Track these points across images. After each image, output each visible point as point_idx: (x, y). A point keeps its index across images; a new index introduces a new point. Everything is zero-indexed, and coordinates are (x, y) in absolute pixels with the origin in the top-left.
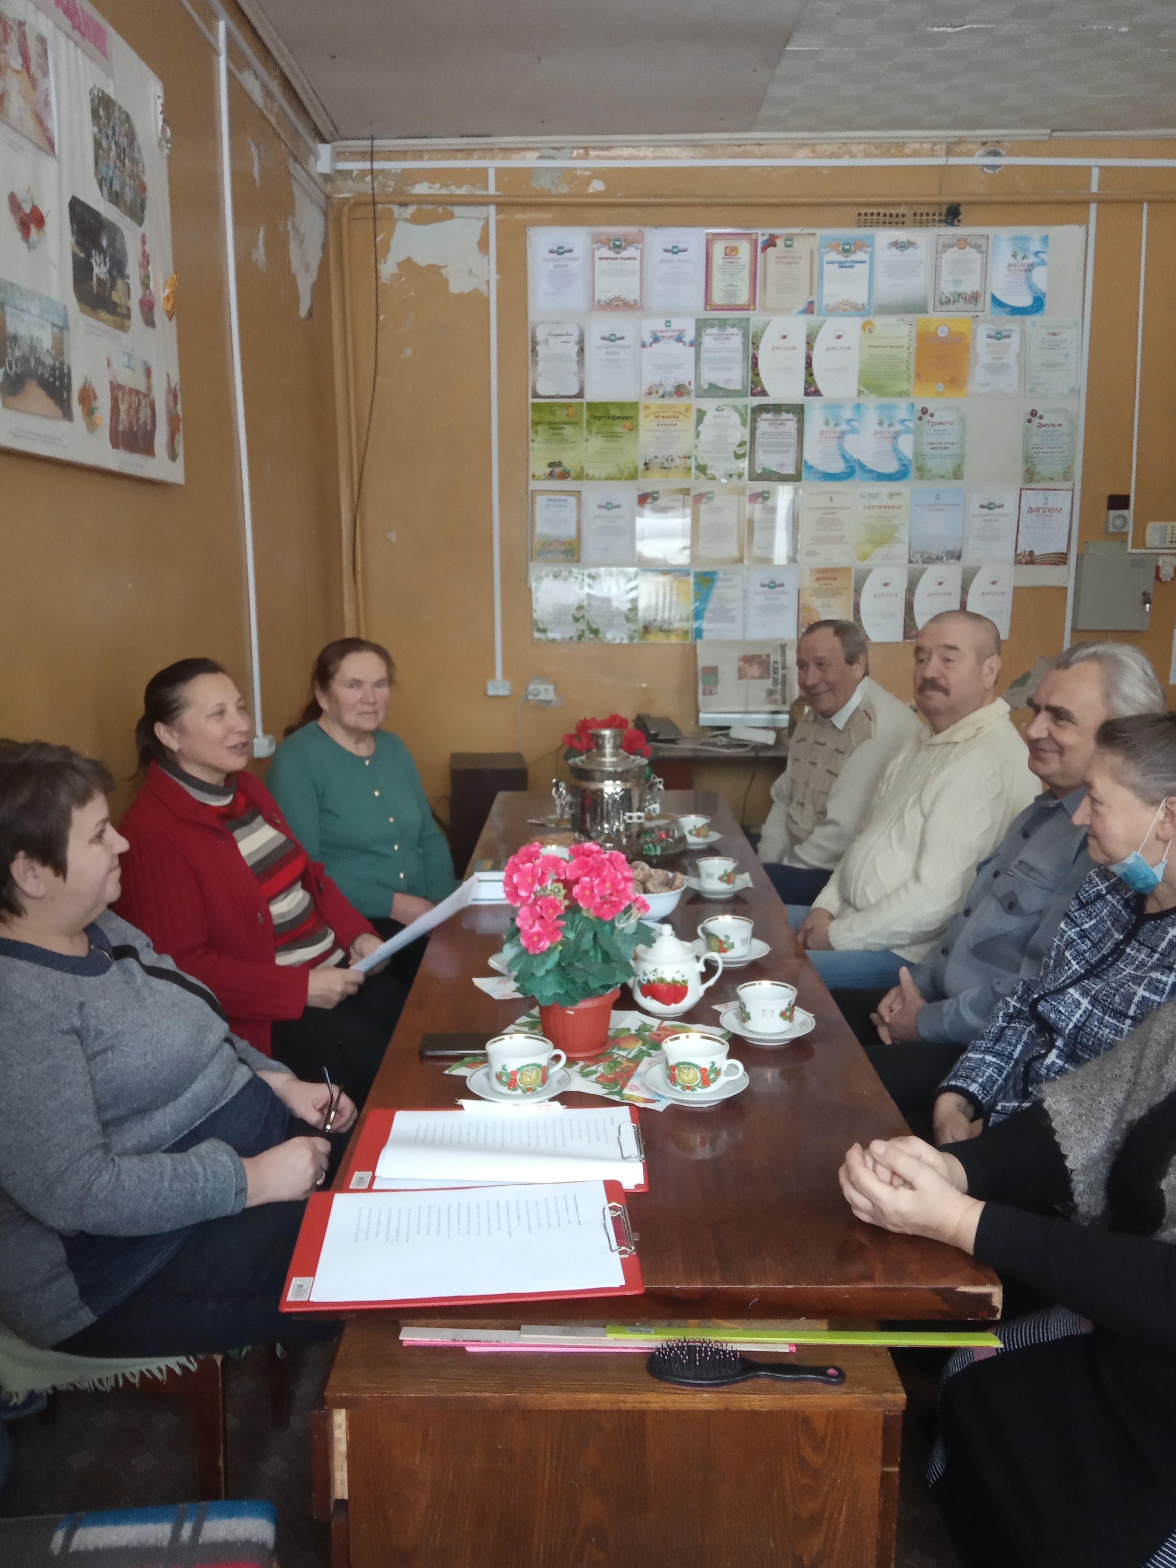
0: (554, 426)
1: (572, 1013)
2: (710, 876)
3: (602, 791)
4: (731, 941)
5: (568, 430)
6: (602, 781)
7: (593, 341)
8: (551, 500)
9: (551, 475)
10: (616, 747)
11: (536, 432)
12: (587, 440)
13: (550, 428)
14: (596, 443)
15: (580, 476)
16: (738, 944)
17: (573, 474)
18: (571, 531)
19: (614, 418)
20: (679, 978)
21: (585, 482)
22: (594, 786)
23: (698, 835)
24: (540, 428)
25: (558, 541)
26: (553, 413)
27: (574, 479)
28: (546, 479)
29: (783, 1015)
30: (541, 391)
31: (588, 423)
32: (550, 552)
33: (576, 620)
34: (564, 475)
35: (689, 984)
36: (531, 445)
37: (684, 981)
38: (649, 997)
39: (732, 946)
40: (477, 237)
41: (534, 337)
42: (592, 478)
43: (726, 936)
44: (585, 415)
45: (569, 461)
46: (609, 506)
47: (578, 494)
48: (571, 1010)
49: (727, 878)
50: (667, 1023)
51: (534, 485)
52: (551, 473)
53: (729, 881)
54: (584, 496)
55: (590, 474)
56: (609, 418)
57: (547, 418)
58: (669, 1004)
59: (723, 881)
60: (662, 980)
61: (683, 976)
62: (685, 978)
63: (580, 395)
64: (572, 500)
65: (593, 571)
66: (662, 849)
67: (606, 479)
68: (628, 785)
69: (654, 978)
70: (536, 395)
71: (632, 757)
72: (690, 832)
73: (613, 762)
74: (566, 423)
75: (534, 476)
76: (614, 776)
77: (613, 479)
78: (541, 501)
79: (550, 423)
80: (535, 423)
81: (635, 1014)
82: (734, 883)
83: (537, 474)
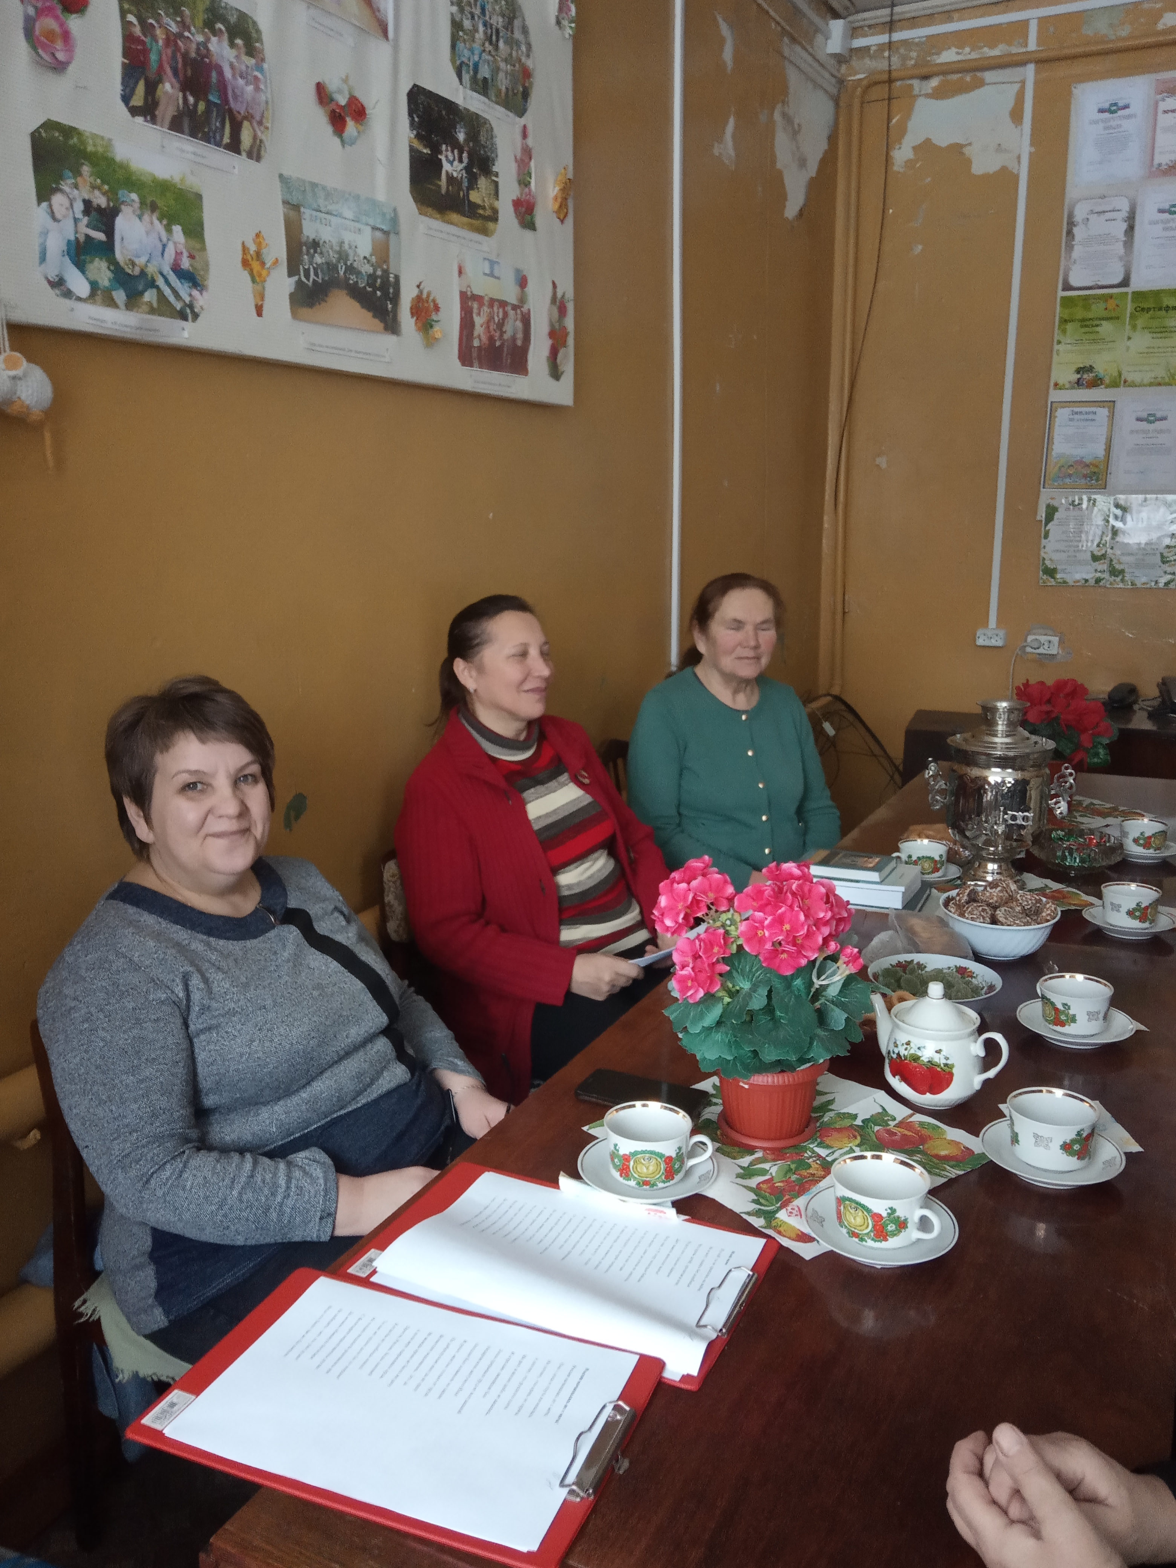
0: (1084, 322)
1: (746, 1087)
2: (1116, 907)
3: (985, 780)
4: (1071, 1012)
5: (1106, 328)
6: (988, 767)
7: (1148, 213)
8: (1077, 413)
9: (1079, 383)
10: (1012, 725)
11: (1064, 332)
12: (1129, 338)
13: (1082, 327)
14: (1142, 341)
15: (1116, 382)
16: (1082, 1018)
17: (1107, 380)
18: (1099, 451)
19: (1167, 308)
20: (939, 1059)
21: (1121, 389)
22: (975, 772)
23: (1147, 845)
24: (1069, 327)
25: (1081, 462)
26: (1087, 308)
27: (1107, 387)
28: (1072, 388)
29: (1066, 1147)
30: (1074, 281)
31: (1132, 317)
32: (1070, 476)
33: (1095, 558)
34: (1096, 383)
35: (954, 1071)
36: (1056, 347)
37: (946, 1065)
38: (897, 1077)
39: (1073, 1019)
40: (1011, 103)
41: (1071, 216)
42: (1133, 385)
43: (1064, 1005)
44: (1130, 307)
45: (1103, 364)
46: (1151, 419)
47: (1111, 404)
48: (746, 1084)
49: (1141, 913)
50: (919, 1118)
51: (1055, 396)
52: (1079, 379)
53: (1142, 919)
54: (1118, 405)
55: (1129, 379)
56: (1160, 309)
57: (1080, 313)
58: (923, 1093)
59: (1135, 918)
60: (916, 1058)
61: (947, 1058)
62: (949, 1062)
63: (1125, 283)
64: (1103, 412)
65: (1122, 498)
66: (1082, 861)
67: (1151, 385)
68: (1027, 775)
69: (906, 1053)
70: (1067, 287)
71: (1034, 738)
72: (1136, 841)
73: (1007, 744)
74: (1103, 319)
75: (1056, 385)
76: (1004, 762)
77: (1159, 384)
78: (1062, 414)
79: (1083, 320)
80: (1064, 321)
81: (881, 1096)
82: (1152, 921)
83: (1061, 382)
